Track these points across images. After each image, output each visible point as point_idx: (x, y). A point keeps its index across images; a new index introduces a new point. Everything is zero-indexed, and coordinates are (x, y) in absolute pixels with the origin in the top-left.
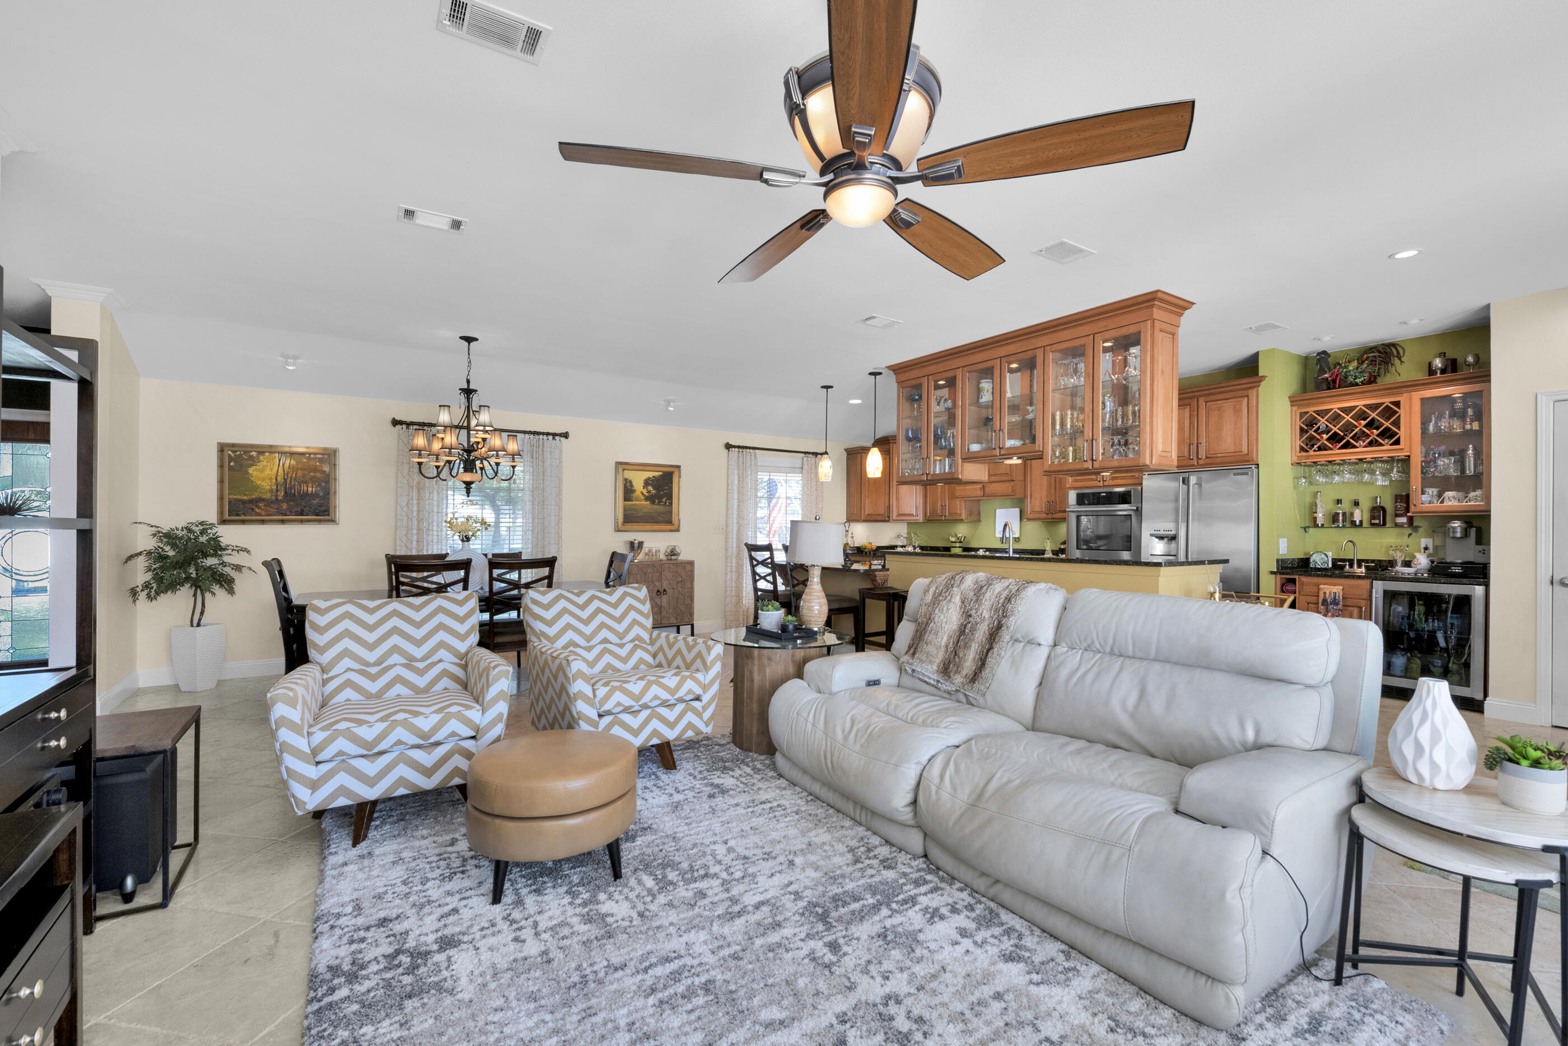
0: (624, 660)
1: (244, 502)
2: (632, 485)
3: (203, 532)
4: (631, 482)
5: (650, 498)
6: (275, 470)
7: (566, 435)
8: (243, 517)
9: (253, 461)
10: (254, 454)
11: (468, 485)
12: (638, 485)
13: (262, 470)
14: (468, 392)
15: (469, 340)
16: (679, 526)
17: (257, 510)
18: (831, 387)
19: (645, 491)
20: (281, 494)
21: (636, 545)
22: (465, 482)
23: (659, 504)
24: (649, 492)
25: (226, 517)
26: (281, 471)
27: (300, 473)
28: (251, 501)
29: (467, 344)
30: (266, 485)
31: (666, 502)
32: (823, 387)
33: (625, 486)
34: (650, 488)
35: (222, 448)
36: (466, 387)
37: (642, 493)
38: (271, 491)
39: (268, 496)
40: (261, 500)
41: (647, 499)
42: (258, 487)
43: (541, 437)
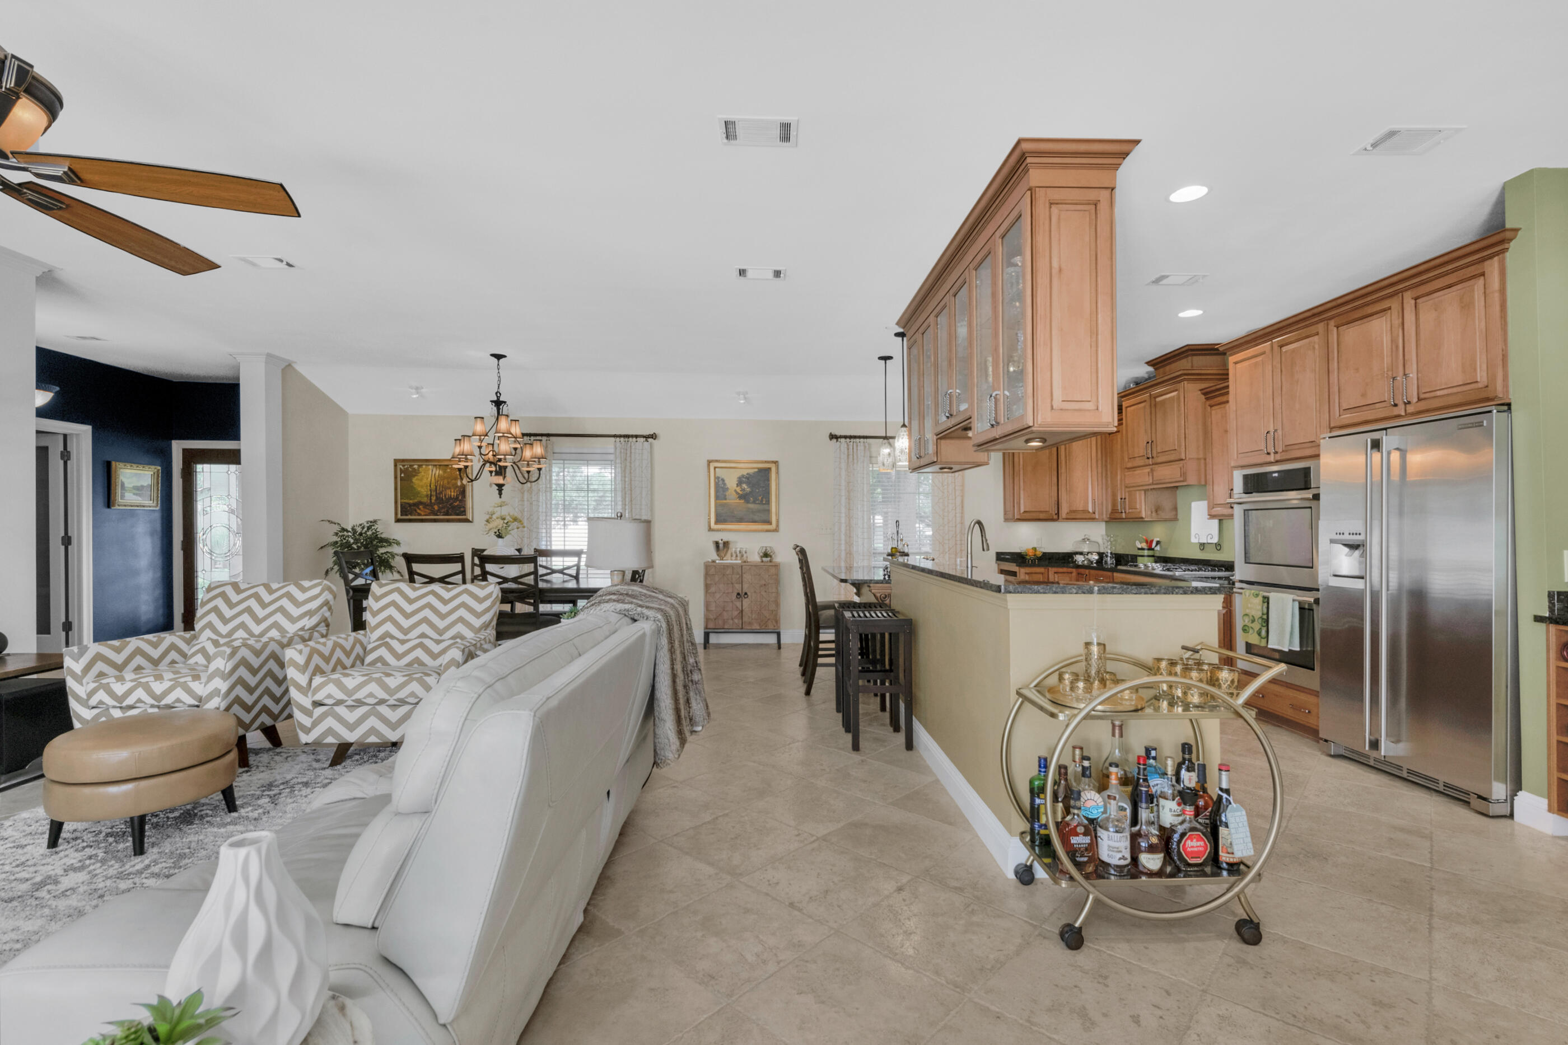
0: (399, 657)
1: (410, 505)
2: (725, 484)
3: (369, 528)
4: (723, 480)
5: (743, 497)
6: (429, 479)
7: (653, 436)
8: (409, 517)
9: (415, 473)
10: (416, 467)
11: (500, 487)
12: (732, 483)
13: (421, 480)
14: (498, 403)
15: (499, 357)
16: (778, 526)
17: (418, 511)
18: (890, 358)
19: (738, 489)
20: (434, 498)
21: (721, 546)
22: (497, 485)
23: (754, 502)
24: (742, 490)
25: (399, 516)
26: (433, 480)
27: (446, 482)
28: (414, 505)
29: (496, 360)
30: (424, 491)
31: (762, 501)
32: (881, 358)
33: (717, 485)
34: (744, 486)
35: (396, 462)
36: (495, 399)
37: (735, 491)
38: (427, 496)
39: (425, 500)
40: (421, 503)
41: (741, 497)
42: (419, 493)
43: (630, 439)
